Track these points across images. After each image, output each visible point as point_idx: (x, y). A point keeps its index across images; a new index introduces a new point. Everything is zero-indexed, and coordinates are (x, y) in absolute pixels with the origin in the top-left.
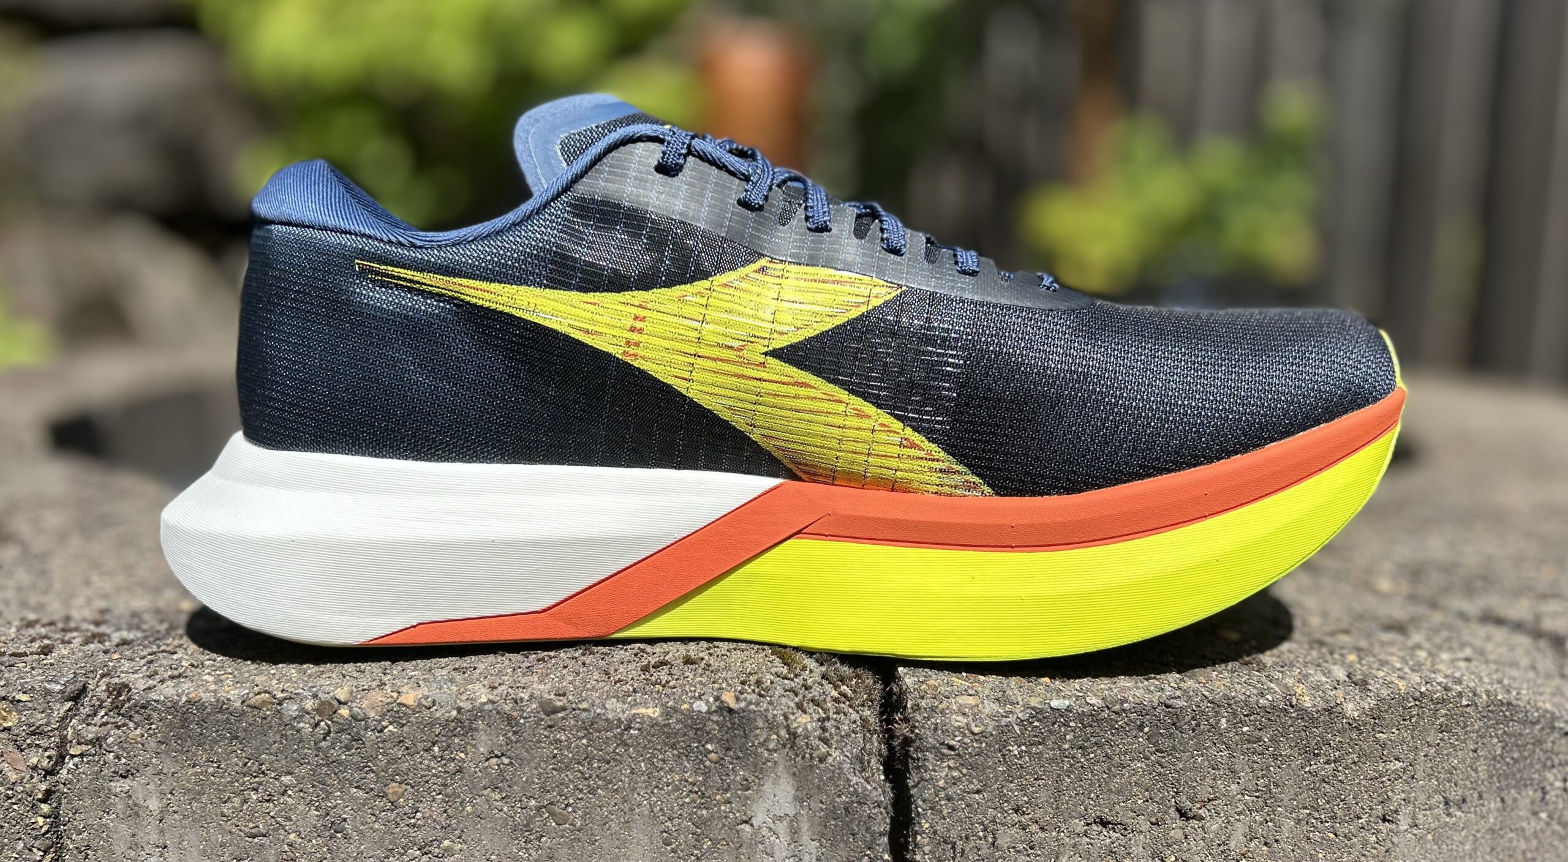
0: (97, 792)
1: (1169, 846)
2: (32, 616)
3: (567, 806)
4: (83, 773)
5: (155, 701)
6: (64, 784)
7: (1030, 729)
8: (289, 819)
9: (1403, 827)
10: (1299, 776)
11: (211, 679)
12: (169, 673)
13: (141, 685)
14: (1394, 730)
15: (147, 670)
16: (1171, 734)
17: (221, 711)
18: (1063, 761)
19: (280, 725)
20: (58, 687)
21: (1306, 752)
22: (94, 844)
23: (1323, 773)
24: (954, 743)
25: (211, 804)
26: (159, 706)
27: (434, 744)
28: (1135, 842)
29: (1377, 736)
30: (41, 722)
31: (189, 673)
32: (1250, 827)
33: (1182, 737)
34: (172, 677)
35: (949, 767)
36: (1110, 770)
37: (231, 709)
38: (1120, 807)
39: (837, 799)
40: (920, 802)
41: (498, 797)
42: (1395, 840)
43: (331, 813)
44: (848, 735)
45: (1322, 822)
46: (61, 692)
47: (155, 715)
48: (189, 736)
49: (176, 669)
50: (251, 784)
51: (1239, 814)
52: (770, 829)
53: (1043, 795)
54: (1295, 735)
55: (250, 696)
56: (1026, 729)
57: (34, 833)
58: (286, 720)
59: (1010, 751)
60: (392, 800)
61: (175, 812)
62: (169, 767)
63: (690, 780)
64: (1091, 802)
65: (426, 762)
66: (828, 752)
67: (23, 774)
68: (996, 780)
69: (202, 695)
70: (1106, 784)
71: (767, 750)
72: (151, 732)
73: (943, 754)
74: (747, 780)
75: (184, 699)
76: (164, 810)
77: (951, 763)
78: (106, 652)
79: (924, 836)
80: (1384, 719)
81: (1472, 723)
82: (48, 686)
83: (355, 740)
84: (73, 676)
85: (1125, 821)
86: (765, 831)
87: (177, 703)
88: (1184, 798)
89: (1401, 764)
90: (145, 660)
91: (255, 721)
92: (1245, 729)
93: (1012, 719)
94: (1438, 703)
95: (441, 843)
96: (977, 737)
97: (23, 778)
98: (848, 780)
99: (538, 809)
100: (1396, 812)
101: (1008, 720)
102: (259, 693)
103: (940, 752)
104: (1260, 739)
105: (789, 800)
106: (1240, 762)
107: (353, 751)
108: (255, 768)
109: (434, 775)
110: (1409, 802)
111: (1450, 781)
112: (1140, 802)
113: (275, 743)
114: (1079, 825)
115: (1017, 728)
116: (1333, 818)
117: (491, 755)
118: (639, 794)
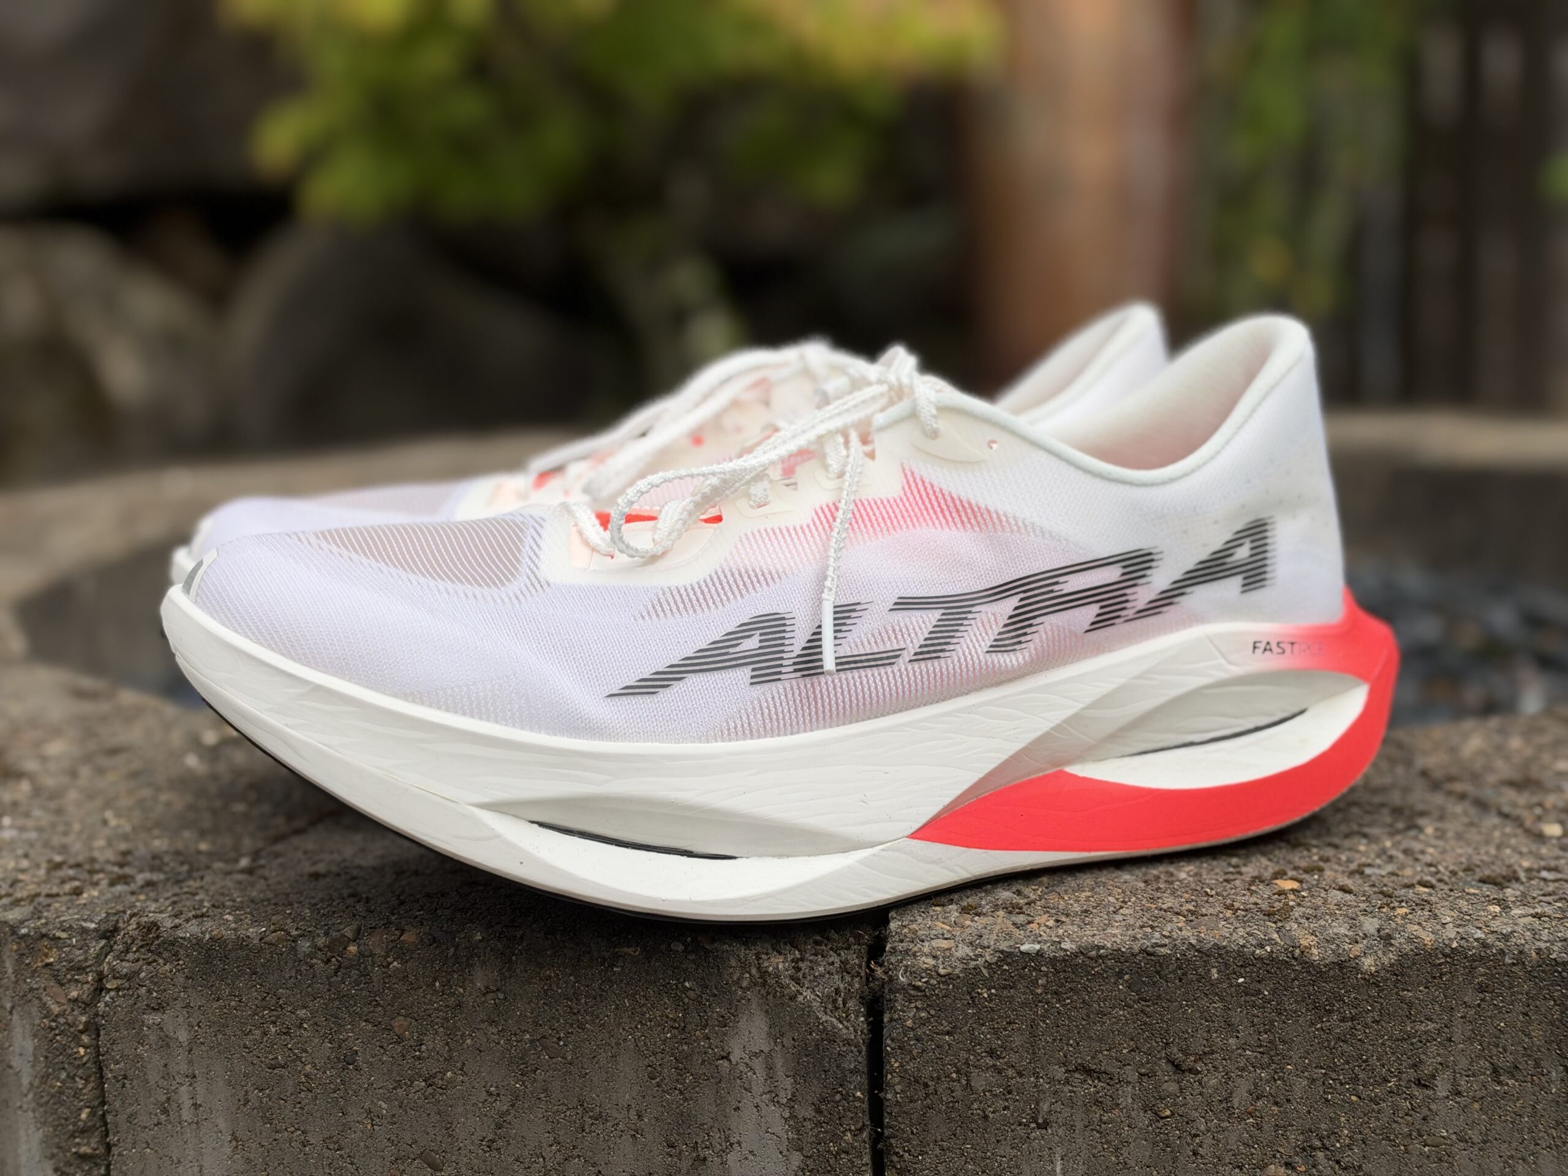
0: (131, 1024)
1: (1162, 1099)
2: (58, 858)
3: (559, 1039)
4: (119, 1006)
5: (182, 938)
6: (103, 1017)
7: (999, 972)
8: (305, 1051)
9: (1442, 1092)
10: (1309, 1033)
11: (230, 918)
12: (193, 913)
13: (169, 924)
14: (1421, 988)
15: (173, 910)
16: (1154, 983)
17: (241, 947)
18: (1037, 1006)
19: (295, 961)
20: (93, 926)
21: (1316, 1007)
22: (130, 1073)
23: (1338, 1031)
24: (920, 984)
25: (234, 1036)
26: (186, 943)
27: (435, 980)
28: (1123, 1092)
29: (1401, 993)
30: (80, 958)
31: (211, 913)
32: (1256, 1085)
33: (1167, 986)
34: (196, 917)
35: (916, 1007)
36: (1088, 1016)
37: (251, 945)
38: (1103, 1055)
39: (809, 1037)
40: (889, 1042)
41: (495, 1030)
42: (1433, 1107)
43: (343, 1045)
44: (822, 976)
45: (1342, 1084)
46: (95, 930)
47: (182, 952)
48: (213, 972)
49: (199, 909)
50: (270, 1017)
51: (1243, 1070)
52: (747, 1064)
53: (1017, 1040)
54: (1299, 989)
55: (267, 933)
56: (995, 973)
57: (77, 1062)
58: (301, 956)
59: (978, 993)
60: (398, 1034)
61: (202, 1043)
62: (196, 1001)
63: (670, 1016)
64: (1071, 1049)
65: (429, 997)
66: (798, 991)
67: (65, 1007)
68: (967, 1022)
69: (224, 932)
70: (1086, 1031)
71: (741, 988)
72: (179, 967)
73: (911, 995)
74: (723, 1017)
75: (207, 936)
76: (194, 1040)
77: (919, 1004)
78: (133, 893)
79: (895, 1075)
80: (1410, 977)
81: (1519, 983)
82: (84, 924)
83: (363, 975)
84: (104, 915)
85: (1110, 1069)
86: (742, 1067)
87: (202, 939)
88: (1175, 1050)
89: (1435, 1025)
90: (170, 901)
91: (272, 957)
92: (1241, 980)
93: (981, 961)
94: (1475, 961)
95: (445, 1075)
96: (943, 980)
97: (66, 1010)
98: (817, 1018)
99: (532, 1042)
100: (1433, 1077)
101: (975, 963)
102: (275, 931)
103: (907, 993)
104: (1259, 992)
105: (764, 1036)
106: (1237, 1015)
107: (362, 986)
108: (273, 1001)
109: (436, 1009)
110: (1448, 1067)
111: (1497, 1046)
112: (1124, 1051)
113: (291, 978)
114: (1060, 1073)
115: (985, 971)
116: (1355, 1079)
117: (488, 991)
118: (624, 1029)
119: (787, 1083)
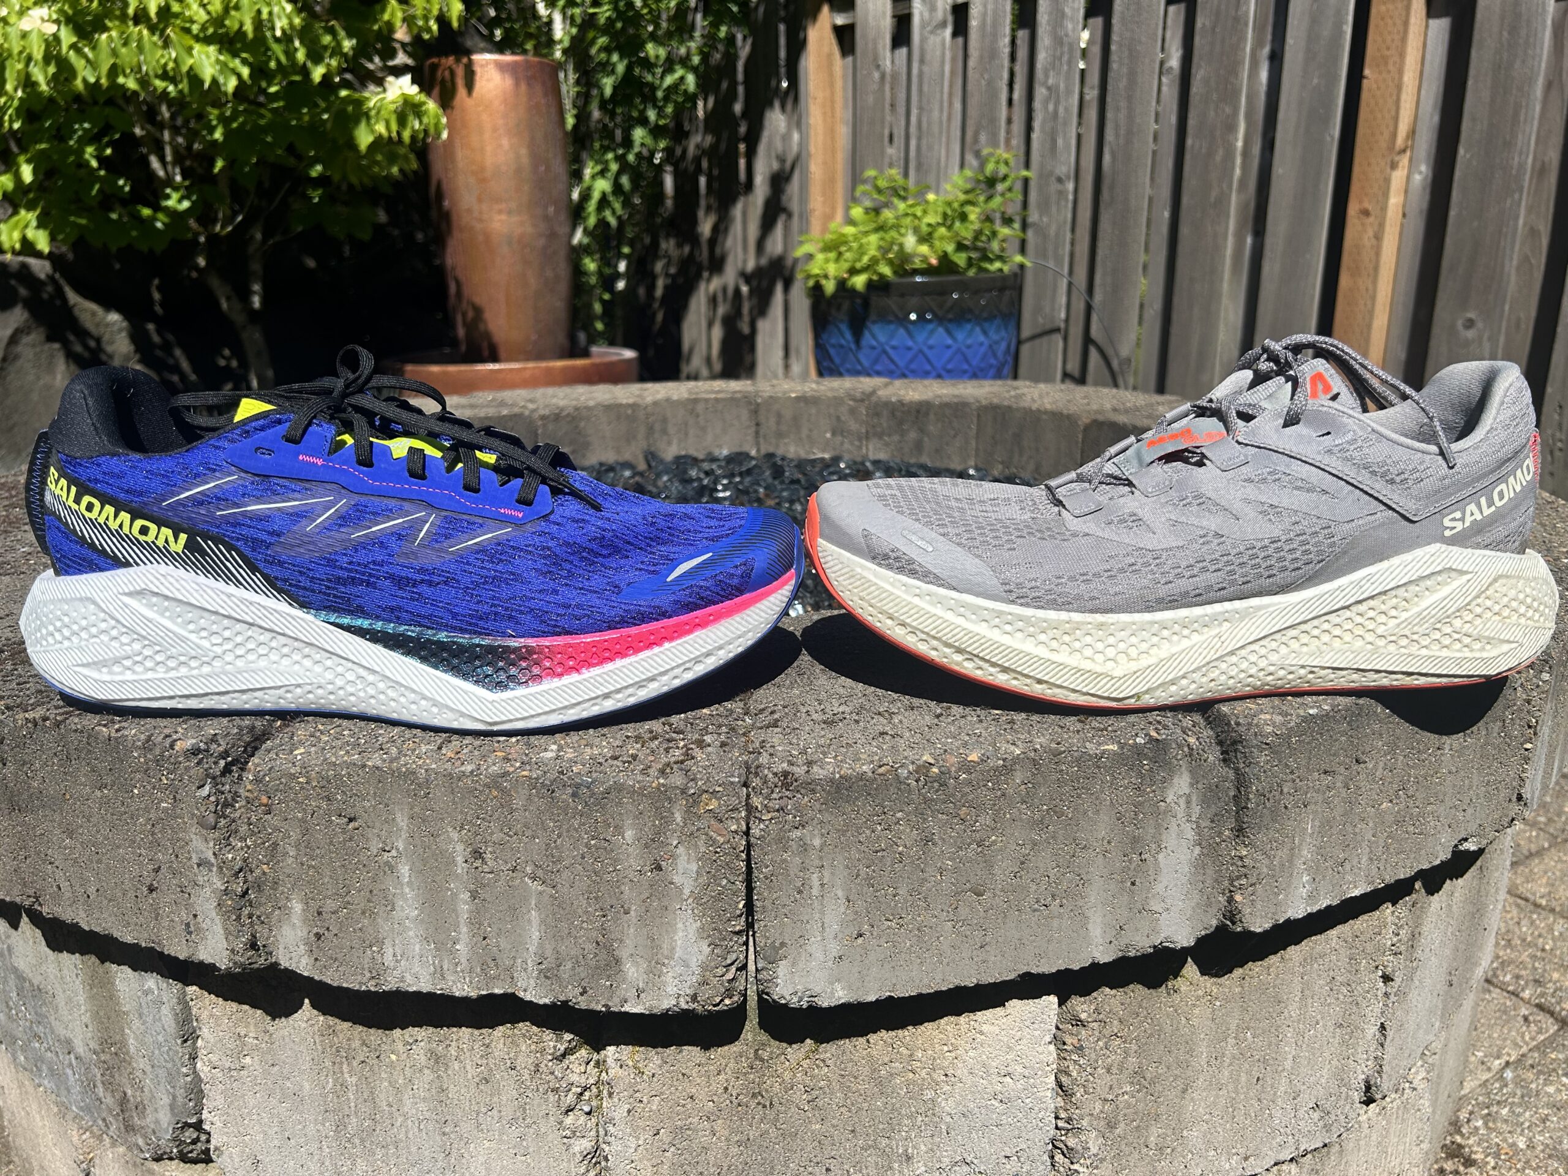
119: (1196, 810)
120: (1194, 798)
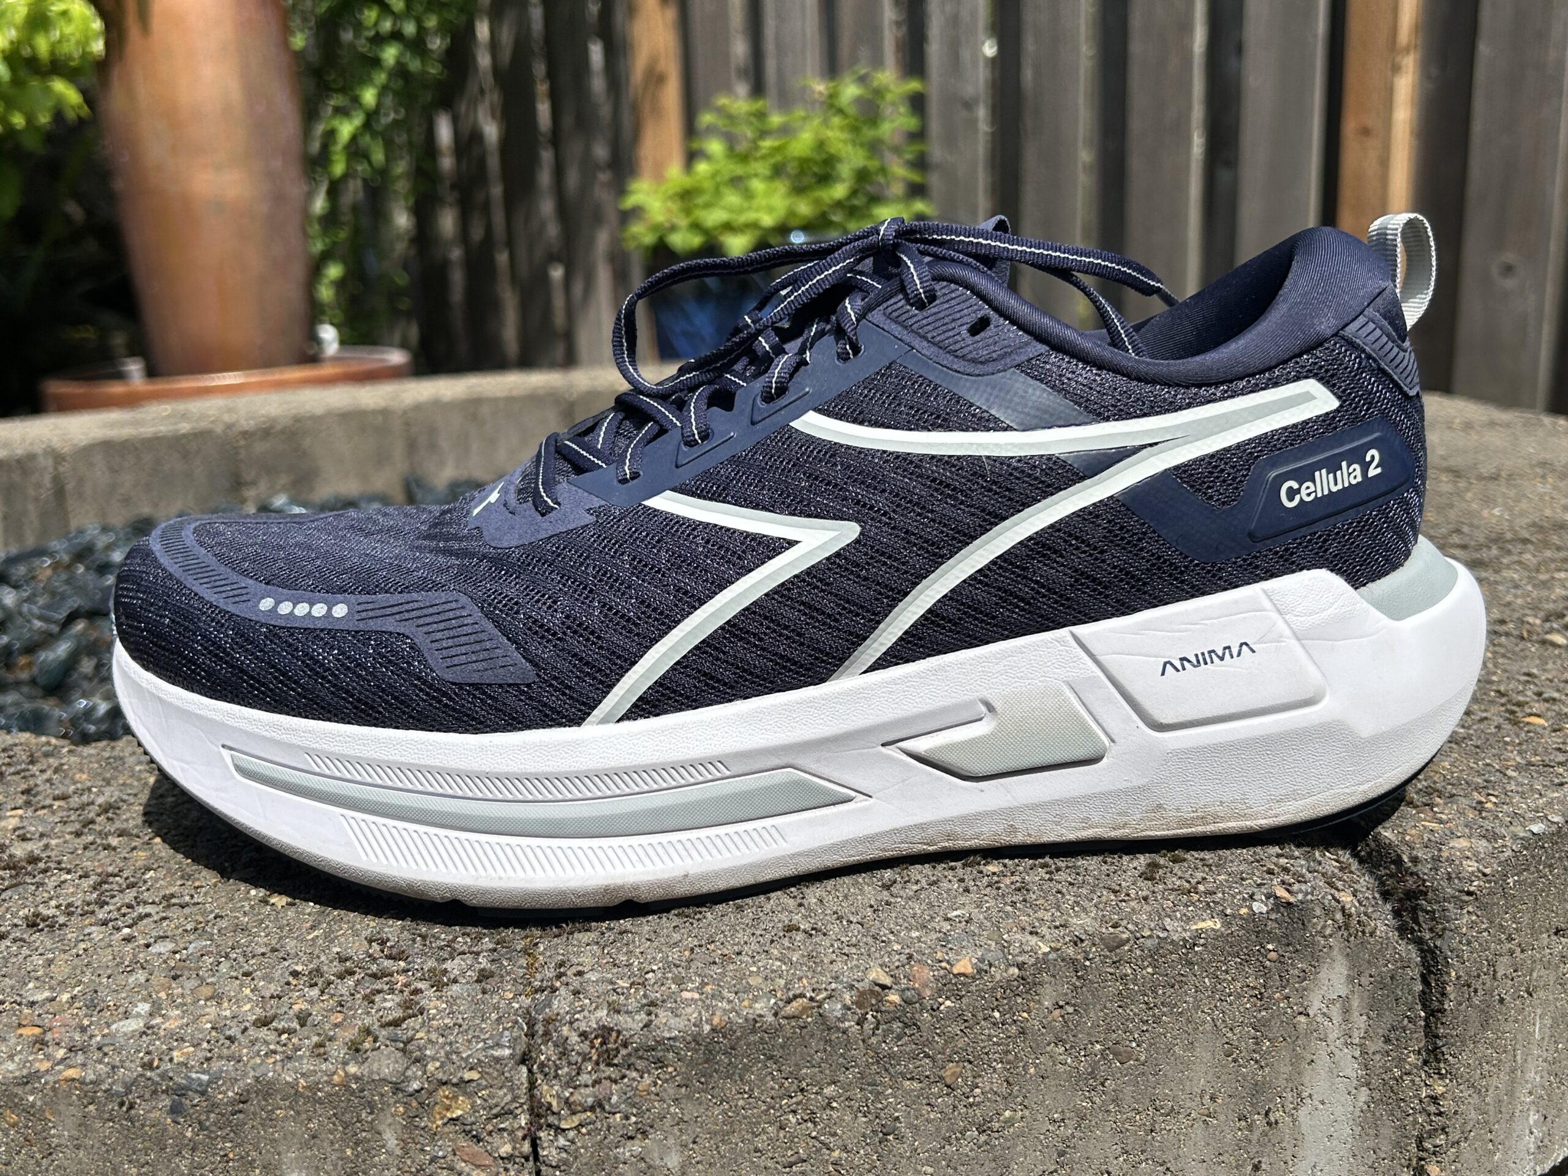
3: (1132, 1041)
5: (669, 1039)
6: (556, 1167)
7: (1520, 859)
8: (835, 1134)
13: (628, 1024)
17: (754, 1031)
18: (1539, 883)
19: (824, 1030)
20: (507, 1052)
24: (1473, 888)
25: (742, 1141)
35: (1468, 912)
37: (765, 1025)
40: (1447, 954)
41: (1061, 1050)
43: (882, 1115)
47: (671, 1056)
50: (789, 1106)
55: (781, 1005)
58: (830, 1023)
59: (1507, 883)
60: (949, 1083)
61: (699, 1162)
63: (1251, 985)
64: (1553, 915)
65: (986, 1032)
66: (1375, 925)
67: (492, 1170)
68: (1498, 914)
70: (1563, 894)
71: (1324, 936)
74: (1304, 971)
75: (707, 1028)
77: (1470, 909)
79: (1452, 984)
82: (495, 1054)
83: (908, 1027)
86: (1319, 1019)
87: (697, 1035)
91: (793, 1033)
93: (1508, 853)
95: (1001, 1115)
96: (1488, 878)
98: (1394, 947)
99: (1102, 1052)
101: (1506, 855)
103: (1461, 901)
105: (1342, 981)
107: (907, 1039)
108: (793, 1087)
109: (995, 1044)
113: (817, 1052)
114: (1545, 940)
115: (1513, 860)
117: (1056, 1007)
118: (1203, 1012)
119: (1360, 1022)
120: (1355, 1003)
